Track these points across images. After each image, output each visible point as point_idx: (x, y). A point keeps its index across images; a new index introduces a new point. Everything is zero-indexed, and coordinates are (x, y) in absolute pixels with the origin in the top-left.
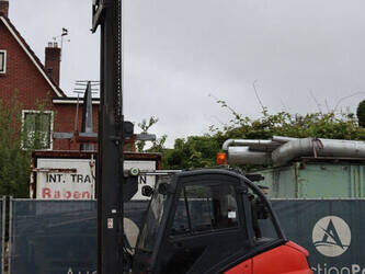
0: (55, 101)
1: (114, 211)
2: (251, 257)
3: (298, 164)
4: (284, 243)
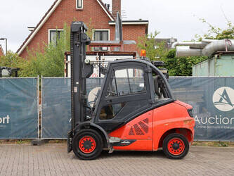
0: (110, 23)
1: (77, 83)
2: (153, 109)
3: (216, 56)
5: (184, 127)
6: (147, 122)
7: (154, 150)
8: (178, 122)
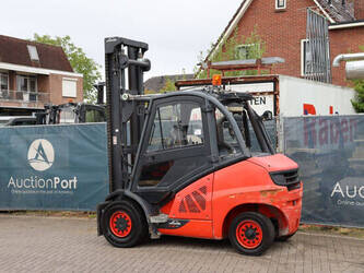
1: (117, 131)
2: (214, 171)
4: (245, 159)
5: (261, 201)
6: (205, 193)
7: (216, 238)
8: (250, 193)
